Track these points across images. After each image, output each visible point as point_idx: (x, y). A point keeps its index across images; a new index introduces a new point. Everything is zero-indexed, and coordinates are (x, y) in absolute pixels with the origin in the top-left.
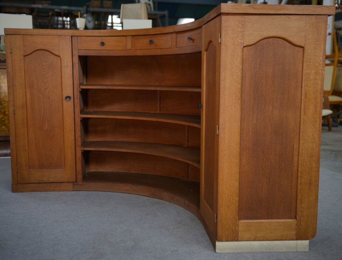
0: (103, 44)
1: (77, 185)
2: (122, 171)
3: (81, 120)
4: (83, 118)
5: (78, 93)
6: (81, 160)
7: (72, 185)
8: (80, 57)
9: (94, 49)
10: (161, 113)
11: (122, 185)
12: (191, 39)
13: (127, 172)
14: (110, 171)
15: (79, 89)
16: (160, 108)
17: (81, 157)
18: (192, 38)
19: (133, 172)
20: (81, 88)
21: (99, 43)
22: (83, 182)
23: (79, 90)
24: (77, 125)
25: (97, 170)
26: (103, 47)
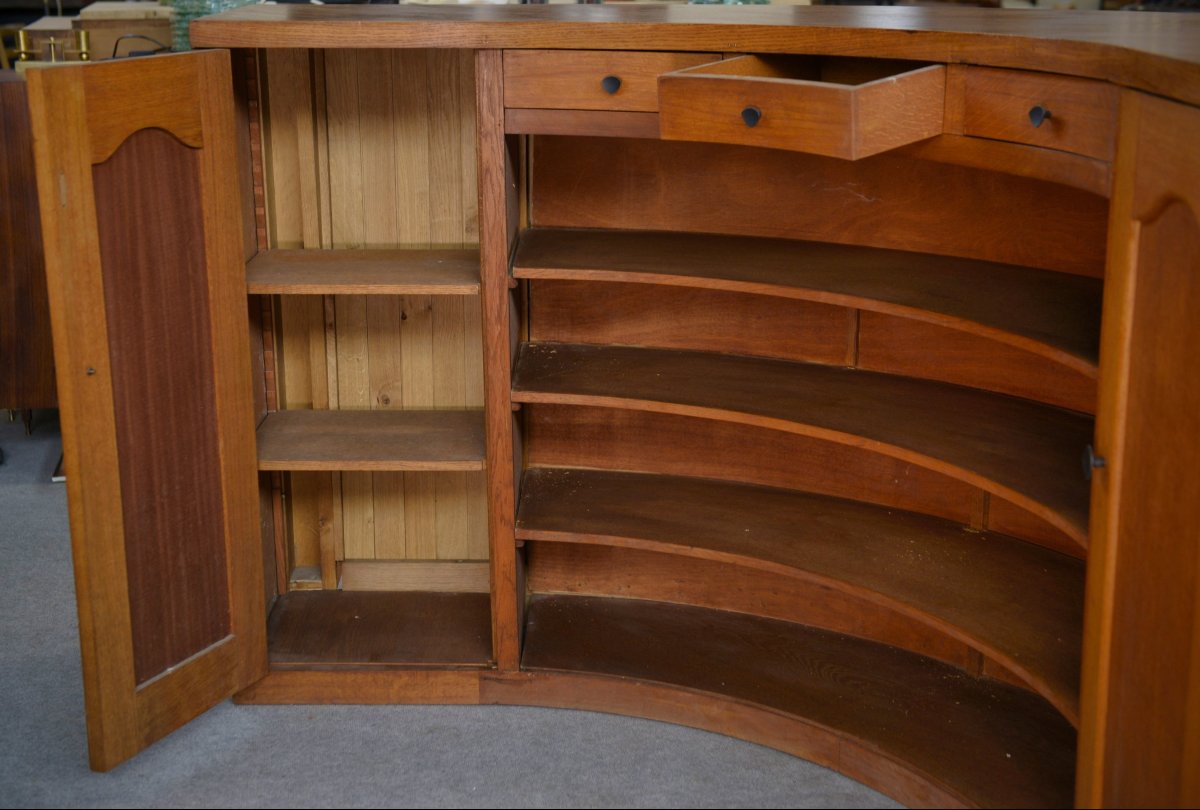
0: (614, 84)
1: (499, 681)
2: (682, 601)
3: (514, 412)
4: (523, 405)
5: (501, 297)
6: (513, 578)
7: (475, 681)
8: (512, 142)
9: (573, 105)
10: (860, 367)
11: (690, 695)
12: (1048, 115)
13: (700, 605)
14: (628, 597)
15: (506, 282)
16: (857, 346)
17: (514, 565)
18: (1054, 113)
19: (729, 610)
20: (515, 276)
21: (600, 78)
22: (520, 670)
23: (508, 283)
24: (499, 435)
25: (571, 590)
26: (616, 97)
